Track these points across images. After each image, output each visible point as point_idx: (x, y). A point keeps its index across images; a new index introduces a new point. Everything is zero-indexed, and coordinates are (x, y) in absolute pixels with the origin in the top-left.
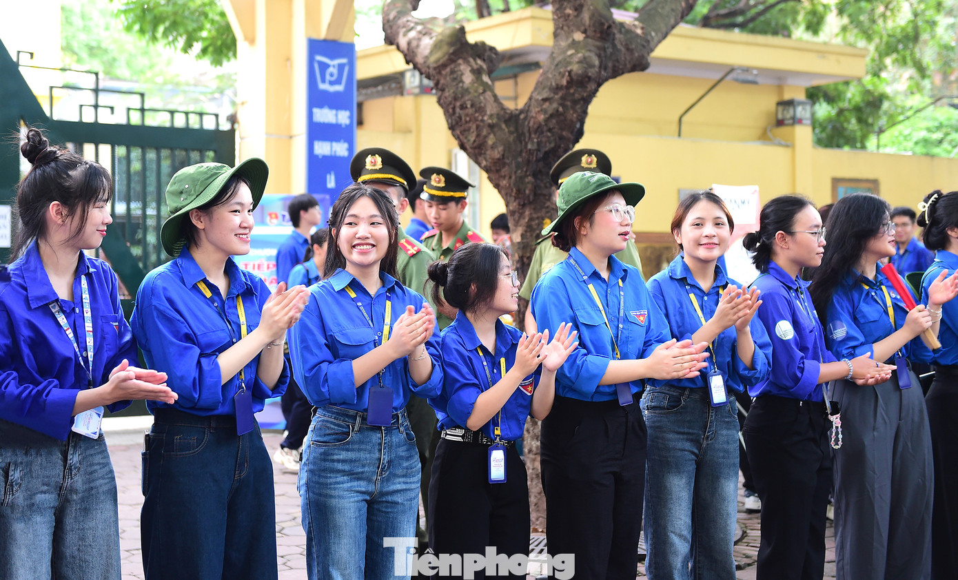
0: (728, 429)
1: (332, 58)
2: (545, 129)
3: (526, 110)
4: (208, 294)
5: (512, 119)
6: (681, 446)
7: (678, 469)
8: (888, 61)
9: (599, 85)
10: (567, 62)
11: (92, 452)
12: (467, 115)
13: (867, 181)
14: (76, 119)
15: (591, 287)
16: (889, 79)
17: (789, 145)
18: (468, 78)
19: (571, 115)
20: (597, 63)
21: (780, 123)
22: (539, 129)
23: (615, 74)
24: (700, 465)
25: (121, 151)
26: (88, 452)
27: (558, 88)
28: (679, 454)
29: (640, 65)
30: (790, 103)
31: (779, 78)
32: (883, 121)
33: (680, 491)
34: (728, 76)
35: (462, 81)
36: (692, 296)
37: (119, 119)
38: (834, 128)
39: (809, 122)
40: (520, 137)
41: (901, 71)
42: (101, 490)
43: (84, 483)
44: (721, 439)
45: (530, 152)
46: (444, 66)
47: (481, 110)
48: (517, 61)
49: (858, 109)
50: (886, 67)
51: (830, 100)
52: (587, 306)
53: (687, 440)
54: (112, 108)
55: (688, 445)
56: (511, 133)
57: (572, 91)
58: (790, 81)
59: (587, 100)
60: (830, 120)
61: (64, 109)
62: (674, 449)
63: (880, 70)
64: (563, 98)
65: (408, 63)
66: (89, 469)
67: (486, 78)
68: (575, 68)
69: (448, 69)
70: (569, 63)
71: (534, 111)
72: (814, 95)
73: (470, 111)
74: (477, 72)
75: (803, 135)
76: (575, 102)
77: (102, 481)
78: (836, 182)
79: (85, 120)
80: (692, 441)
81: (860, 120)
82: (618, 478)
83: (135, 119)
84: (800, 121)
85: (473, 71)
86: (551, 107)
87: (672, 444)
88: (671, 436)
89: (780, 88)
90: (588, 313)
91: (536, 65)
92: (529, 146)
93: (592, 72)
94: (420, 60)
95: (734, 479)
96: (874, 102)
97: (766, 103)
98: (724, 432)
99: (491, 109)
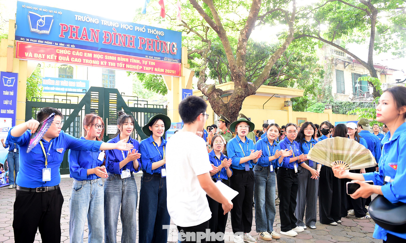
0: (273, 175)
1: (187, 93)
2: (233, 107)
3: (228, 103)
4: (155, 146)
5: (225, 105)
6: (262, 180)
7: (262, 185)
8: (308, 93)
9: (245, 98)
10: (237, 92)
11: (130, 182)
12: (216, 105)
13: (304, 118)
14: (134, 107)
15: (240, 144)
16: (308, 96)
17: (287, 111)
18: (216, 96)
19: (239, 104)
20: (244, 93)
21: (285, 106)
22: (231, 108)
23: (248, 95)
24: (267, 184)
25: (146, 113)
26: (129, 182)
27: (236, 98)
28: (262, 181)
29: (254, 93)
30: (287, 102)
31: (285, 96)
32: (307, 105)
33: (262, 189)
34: (274, 95)
35: (214, 97)
36: (268, 146)
37: (142, 106)
38: (297, 107)
39: (291, 106)
40: (227, 109)
41: (311, 95)
42: (132, 191)
43: (127, 189)
44: (271, 178)
45: (230, 113)
46: (210, 94)
47: (219, 103)
48: (228, 93)
49: (302, 103)
50: (307, 94)
51: (296, 101)
52: (238, 149)
53: (264, 178)
54: (141, 104)
55: (264, 179)
56: (225, 108)
57: (239, 99)
58: (287, 97)
59: (242, 101)
60: (296, 105)
61: (131, 105)
62: (261, 180)
63: (306, 94)
64: (237, 101)
65: (203, 94)
66: (129, 186)
67: (220, 97)
68: (240, 94)
69: (211, 95)
70: (238, 93)
71: (230, 103)
72: (292, 100)
73: (216, 104)
74: (218, 95)
75: (290, 108)
76: (239, 102)
77: (132, 189)
78: (297, 118)
79: (135, 107)
80: (265, 178)
81: (302, 105)
82: (246, 187)
83: (146, 106)
84: (289, 106)
85: (217, 95)
86: (234, 103)
87: (260, 179)
88: (260, 177)
89: (285, 98)
90: (238, 150)
91: (230, 94)
92: (229, 111)
93: (243, 95)
94: (205, 93)
95: (274, 187)
96: (305, 101)
97: (282, 102)
98: (272, 176)
99: (221, 103)
